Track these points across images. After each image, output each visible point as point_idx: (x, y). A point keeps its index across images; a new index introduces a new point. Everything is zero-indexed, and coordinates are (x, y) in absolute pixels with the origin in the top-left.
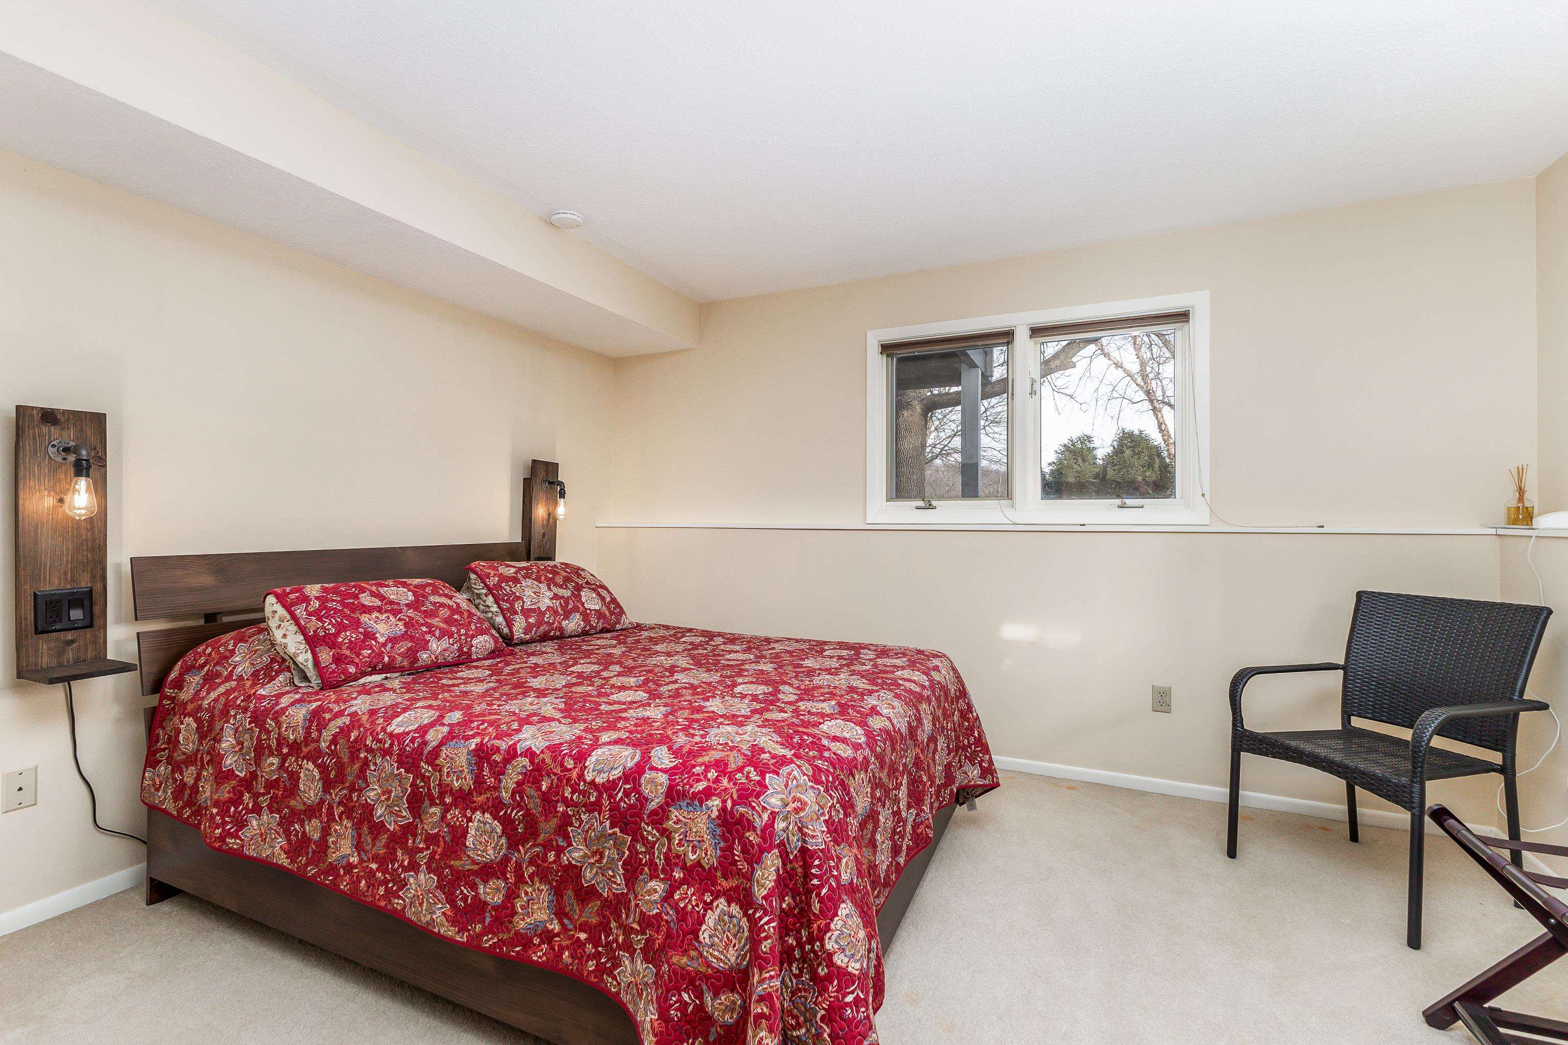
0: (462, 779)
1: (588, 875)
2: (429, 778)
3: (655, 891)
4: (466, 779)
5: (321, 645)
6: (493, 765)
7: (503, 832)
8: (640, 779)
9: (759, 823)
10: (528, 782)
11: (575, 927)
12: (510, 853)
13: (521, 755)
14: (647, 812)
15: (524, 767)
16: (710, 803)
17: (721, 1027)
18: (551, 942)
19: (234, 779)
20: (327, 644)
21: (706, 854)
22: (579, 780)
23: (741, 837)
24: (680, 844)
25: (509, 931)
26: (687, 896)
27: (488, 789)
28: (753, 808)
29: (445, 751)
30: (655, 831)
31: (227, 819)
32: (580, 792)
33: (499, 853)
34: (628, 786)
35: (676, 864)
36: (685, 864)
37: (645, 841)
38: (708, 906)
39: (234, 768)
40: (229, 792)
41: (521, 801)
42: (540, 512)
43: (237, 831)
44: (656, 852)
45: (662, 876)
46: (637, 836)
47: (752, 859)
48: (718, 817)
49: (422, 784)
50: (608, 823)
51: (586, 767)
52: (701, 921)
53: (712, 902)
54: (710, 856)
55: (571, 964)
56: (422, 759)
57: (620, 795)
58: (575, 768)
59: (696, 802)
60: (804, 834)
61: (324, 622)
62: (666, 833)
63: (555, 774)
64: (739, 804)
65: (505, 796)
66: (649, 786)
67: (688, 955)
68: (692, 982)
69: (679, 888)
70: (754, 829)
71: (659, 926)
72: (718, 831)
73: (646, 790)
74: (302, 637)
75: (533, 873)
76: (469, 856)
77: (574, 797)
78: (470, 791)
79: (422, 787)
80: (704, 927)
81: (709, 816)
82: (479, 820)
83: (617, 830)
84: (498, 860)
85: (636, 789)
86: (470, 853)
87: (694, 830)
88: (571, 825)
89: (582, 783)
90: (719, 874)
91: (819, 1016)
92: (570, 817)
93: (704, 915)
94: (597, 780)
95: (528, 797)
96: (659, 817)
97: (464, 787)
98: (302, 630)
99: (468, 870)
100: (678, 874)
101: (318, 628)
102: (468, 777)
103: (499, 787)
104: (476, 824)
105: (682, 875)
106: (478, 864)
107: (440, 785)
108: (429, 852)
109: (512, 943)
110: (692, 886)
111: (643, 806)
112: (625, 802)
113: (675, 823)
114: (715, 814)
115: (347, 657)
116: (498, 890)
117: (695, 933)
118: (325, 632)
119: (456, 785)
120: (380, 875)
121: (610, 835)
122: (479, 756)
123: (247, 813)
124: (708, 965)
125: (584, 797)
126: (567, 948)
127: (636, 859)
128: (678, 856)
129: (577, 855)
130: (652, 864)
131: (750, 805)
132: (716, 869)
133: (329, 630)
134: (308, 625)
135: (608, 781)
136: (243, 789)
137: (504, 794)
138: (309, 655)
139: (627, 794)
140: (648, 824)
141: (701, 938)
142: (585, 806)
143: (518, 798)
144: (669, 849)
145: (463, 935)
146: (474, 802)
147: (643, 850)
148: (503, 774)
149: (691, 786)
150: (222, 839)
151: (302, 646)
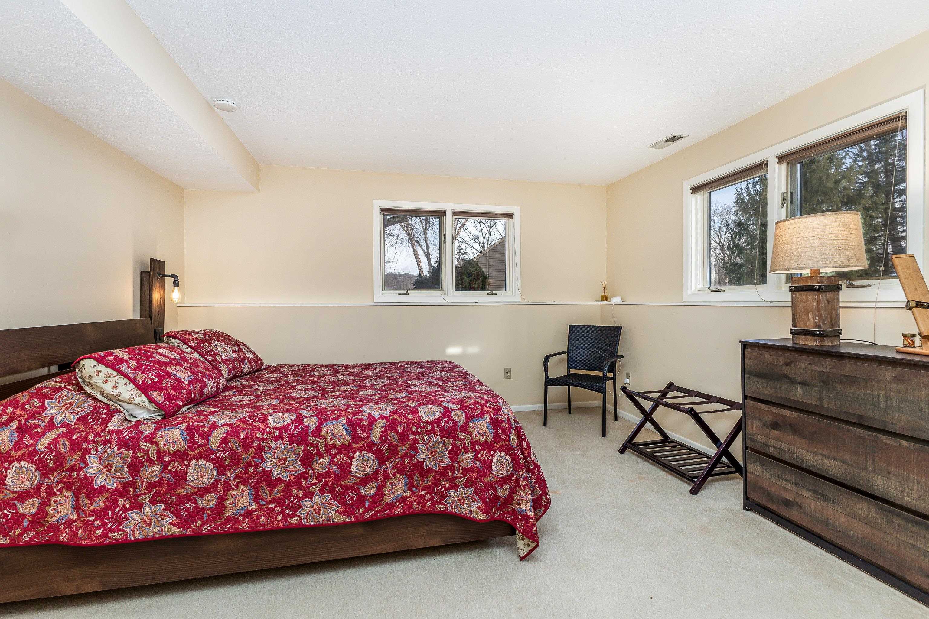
0: (342, 439)
1: (428, 463)
2: (317, 444)
3: (469, 457)
4: (345, 438)
5: (151, 390)
6: (363, 428)
7: (376, 458)
8: (451, 415)
9: (505, 420)
10: (389, 430)
11: (419, 490)
12: (380, 467)
13: (379, 419)
14: (458, 427)
15: (384, 424)
16: (485, 417)
17: (503, 499)
18: (405, 502)
19: (107, 492)
20: (156, 389)
21: (488, 437)
22: (419, 422)
23: (500, 426)
24: (476, 436)
25: (381, 505)
26: (484, 455)
27: (362, 440)
28: (501, 415)
29: (325, 428)
30: (464, 434)
31: (106, 521)
32: (421, 427)
33: (373, 469)
34: (446, 419)
35: (477, 444)
36: (480, 442)
37: (460, 439)
38: (493, 456)
39: (105, 484)
40: (104, 502)
41: (386, 440)
42: (156, 296)
43: (117, 527)
44: (466, 442)
45: (471, 451)
46: (455, 438)
47: (507, 433)
48: (490, 421)
49: (312, 448)
50: (439, 437)
51: (420, 416)
52: (491, 462)
53: (494, 454)
54: (490, 437)
55: (418, 507)
56: (309, 436)
57: (443, 423)
58: (414, 418)
59: (480, 418)
60: (516, 421)
61: (148, 375)
62: (470, 433)
63: (404, 423)
64: (496, 415)
65: (376, 440)
66: (456, 417)
67: (490, 476)
68: (492, 487)
69: (479, 453)
70: (504, 422)
71: (473, 470)
72: (491, 426)
73: (456, 418)
74: (133, 386)
75: (395, 472)
76: (354, 476)
77: (419, 430)
78: (350, 444)
79: (312, 450)
80: (493, 464)
81: (486, 422)
82: (359, 456)
83: (445, 438)
84: (372, 472)
85: (451, 418)
86: (355, 474)
87: (481, 429)
88: (418, 443)
89: (421, 423)
90: (494, 442)
91: (533, 483)
92: (417, 440)
93: (492, 460)
94: (429, 420)
95: (390, 437)
96: (465, 428)
97: (345, 443)
98: (133, 381)
99: (354, 484)
100: (478, 448)
101: (145, 379)
102: (346, 437)
103: (370, 436)
104: (357, 459)
105: (480, 448)
106: (359, 478)
107: (326, 446)
108: (321, 483)
109: (384, 510)
110: (485, 450)
111: (456, 425)
112: (447, 426)
113: (472, 428)
114: (488, 420)
115: (174, 396)
116: (373, 487)
117: (490, 467)
118: (151, 381)
119: (339, 443)
120: (278, 508)
121: (441, 442)
122: (350, 425)
123: (125, 512)
124: (497, 477)
125: (424, 429)
126: (415, 501)
127: (456, 448)
128: (477, 441)
129: (422, 456)
130: (465, 447)
131: (500, 414)
132: (493, 441)
133: (154, 379)
134: (136, 377)
135: (435, 419)
136: (116, 497)
137: (374, 439)
138: (144, 397)
139: (447, 422)
140: (460, 432)
141: (493, 469)
142: (426, 432)
143: (384, 439)
144: (472, 439)
145: (351, 517)
146: (354, 448)
147: (460, 443)
148: (371, 429)
149: (475, 412)
150: (105, 535)
151: (135, 393)
